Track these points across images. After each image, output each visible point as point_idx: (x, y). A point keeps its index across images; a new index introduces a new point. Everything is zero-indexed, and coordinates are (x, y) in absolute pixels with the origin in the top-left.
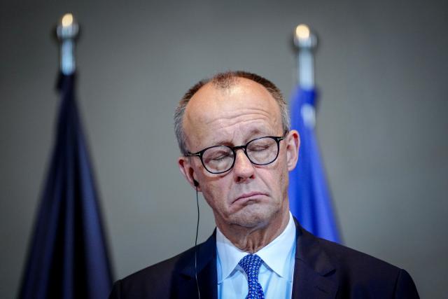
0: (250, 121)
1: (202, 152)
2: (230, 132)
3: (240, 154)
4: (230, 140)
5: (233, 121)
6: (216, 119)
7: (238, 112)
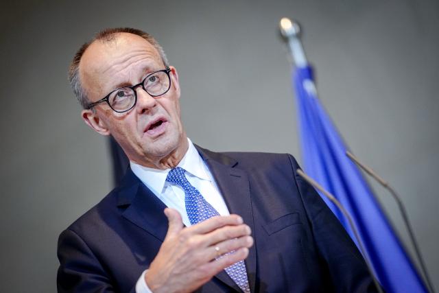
0: (140, 61)
1: (107, 97)
2: (125, 74)
3: (140, 91)
4: (127, 81)
5: (125, 64)
6: (111, 66)
7: (126, 56)
